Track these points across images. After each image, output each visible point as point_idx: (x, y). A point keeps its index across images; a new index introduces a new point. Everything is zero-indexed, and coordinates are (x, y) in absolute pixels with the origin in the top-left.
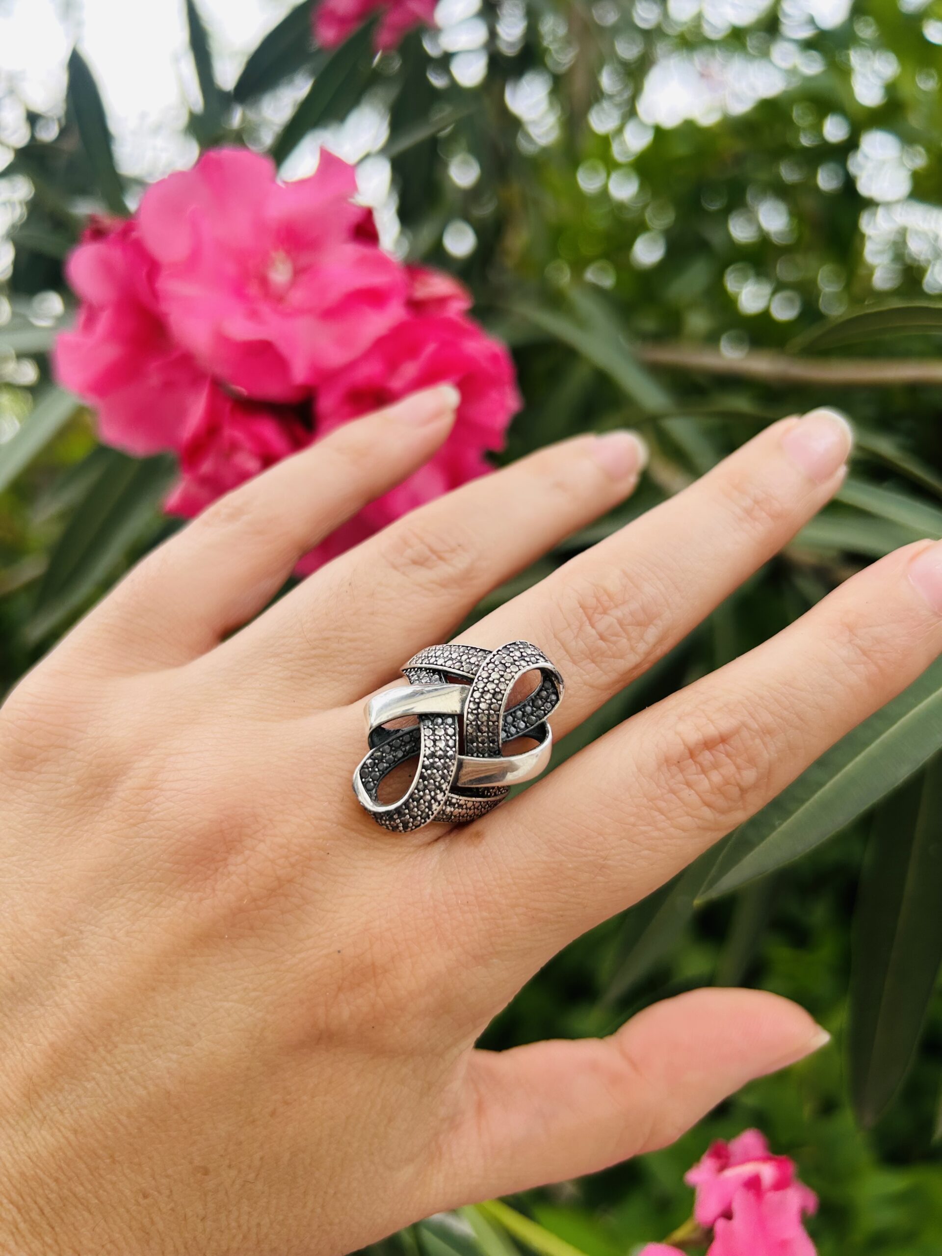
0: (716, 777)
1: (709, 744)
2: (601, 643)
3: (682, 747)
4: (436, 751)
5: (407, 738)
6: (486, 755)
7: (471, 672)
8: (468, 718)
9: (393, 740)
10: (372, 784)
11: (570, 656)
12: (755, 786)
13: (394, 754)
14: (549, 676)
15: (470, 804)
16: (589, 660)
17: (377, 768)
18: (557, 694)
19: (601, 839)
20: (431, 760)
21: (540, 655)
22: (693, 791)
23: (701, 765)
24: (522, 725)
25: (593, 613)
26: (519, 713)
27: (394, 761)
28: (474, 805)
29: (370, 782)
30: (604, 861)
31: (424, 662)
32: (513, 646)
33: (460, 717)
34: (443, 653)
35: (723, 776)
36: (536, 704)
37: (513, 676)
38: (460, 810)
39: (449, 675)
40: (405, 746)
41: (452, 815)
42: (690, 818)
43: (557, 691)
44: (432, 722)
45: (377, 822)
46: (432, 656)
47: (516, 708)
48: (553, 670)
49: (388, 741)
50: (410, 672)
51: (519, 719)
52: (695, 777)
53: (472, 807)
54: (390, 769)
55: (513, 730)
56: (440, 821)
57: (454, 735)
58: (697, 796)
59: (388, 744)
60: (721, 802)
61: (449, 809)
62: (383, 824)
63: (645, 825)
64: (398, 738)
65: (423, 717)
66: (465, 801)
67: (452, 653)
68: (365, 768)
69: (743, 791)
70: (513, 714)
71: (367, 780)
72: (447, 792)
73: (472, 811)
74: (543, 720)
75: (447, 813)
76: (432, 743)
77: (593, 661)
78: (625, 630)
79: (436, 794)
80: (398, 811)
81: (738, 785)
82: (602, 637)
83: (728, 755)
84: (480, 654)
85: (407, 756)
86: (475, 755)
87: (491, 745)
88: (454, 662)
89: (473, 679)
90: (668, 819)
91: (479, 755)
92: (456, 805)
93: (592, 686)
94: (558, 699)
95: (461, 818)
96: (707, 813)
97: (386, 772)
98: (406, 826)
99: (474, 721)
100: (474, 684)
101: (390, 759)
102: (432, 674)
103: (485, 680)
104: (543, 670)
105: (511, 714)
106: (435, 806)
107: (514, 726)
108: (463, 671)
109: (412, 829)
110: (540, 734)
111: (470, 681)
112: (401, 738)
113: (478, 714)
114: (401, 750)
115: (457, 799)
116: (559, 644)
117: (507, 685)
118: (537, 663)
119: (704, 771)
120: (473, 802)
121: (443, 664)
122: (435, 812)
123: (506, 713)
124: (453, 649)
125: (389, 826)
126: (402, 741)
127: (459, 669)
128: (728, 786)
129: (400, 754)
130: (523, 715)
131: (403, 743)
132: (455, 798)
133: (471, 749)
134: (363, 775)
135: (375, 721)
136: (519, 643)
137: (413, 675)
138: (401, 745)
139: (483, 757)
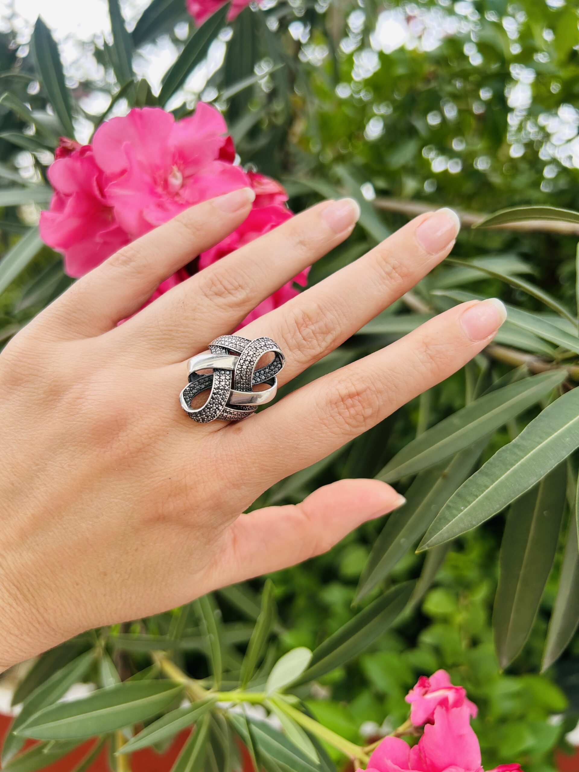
0: (352, 411)
1: (351, 396)
2: (304, 342)
3: (339, 396)
4: (220, 386)
5: (207, 379)
6: (244, 390)
7: (240, 350)
8: (237, 372)
9: (200, 380)
10: (189, 399)
11: (288, 346)
12: (371, 416)
13: (200, 386)
14: (278, 355)
15: (235, 413)
16: (297, 349)
17: (192, 392)
18: (281, 364)
19: (297, 435)
20: (217, 391)
21: (274, 345)
22: (341, 417)
23: (346, 405)
24: (263, 377)
25: (301, 327)
26: (262, 372)
27: (200, 389)
28: (237, 413)
29: (187, 398)
30: (297, 445)
31: (219, 343)
32: (262, 339)
33: (233, 371)
34: (228, 340)
35: (356, 411)
36: (271, 368)
37: (260, 354)
38: (231, 415)
39: (230, 350)
40: (206, 383)
41: (226, 417)
42: (339, 429)
43: (281, 362)
44: (220, 372)
45: (190, 417)
46: (223, 341)
47: (261, 369)
48: (280, 353)
49: (198, 380)
50: (212, 347)
51: (262, 375)
52: (343, 410)
53: (237, 414)
54: (198, 393)
55: (259, 380)
56: (220, 419)
57: (230, 379)
58: (343, 419)
59: (198, 381)
60: (354, 423)
61: (225, 414)
62: (192, 419)
63: (317, 431)
64: (203, 379)
65: (216, 370)
66: (234, 411)
67: (233, 340)
68: (186, 392)
69: (365, 418)
70: (259, 372)
71: (186, 397)
72: (224, 406)
73: (237, 416)
74: (274, 376)
75: (224, 416)
76: (218, 383)
77: (299, 350)
78: (315, 336)
79: (219, 406)
80: (200, 412)
81: (363, 415)
82: (304, 339)
83: (359, 402)
84: (246, 342)
85: (206, 388)
86: (239, 390)
87: (247, 386)
88: (233, 344)
89: (241, 354)
90: (329, 428)
91: (241, 390)
92: (229, 413)
93: (299, 362)
94: (282, 367)
95: (231, 419)
96: (347, 427)
97: (196, 394)
98: (203, 420)
99: (239, 374)
100: (241, 356)
101: (198, 388)
102: (222, 349)
103: (247, 355)
104: (276, 352)
105: (258, 372)
106: (218, 412)
107: (259, 378)
108: (237, 349)
109: (206, 422)
110: (272, 382)
111: (239, 354)
112: (204, 379)
113: (241, 371)
114: (204, 385)
115: (229, 410)
116: (284, 340)
117: (257, 358)
118: (272, 348)
119: (347, 408)
120: (237, 412)
121: (228, 345)
122: (218, 415)
123: (256, 371)
124: (233, 338)
125: (195, 419)
126: (205, 380)
127: (235, 348)
128: (358, 416)
129: (203, 386)
130: (264, 373)
131: (205, 381)
132: (228, 409)
133: (238, 387)
134: (184, 395)
135: (191, 371)
136: (265, 338)
137: (213, 349)
138: (204, 382)
139: (243, 391)
